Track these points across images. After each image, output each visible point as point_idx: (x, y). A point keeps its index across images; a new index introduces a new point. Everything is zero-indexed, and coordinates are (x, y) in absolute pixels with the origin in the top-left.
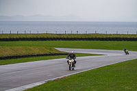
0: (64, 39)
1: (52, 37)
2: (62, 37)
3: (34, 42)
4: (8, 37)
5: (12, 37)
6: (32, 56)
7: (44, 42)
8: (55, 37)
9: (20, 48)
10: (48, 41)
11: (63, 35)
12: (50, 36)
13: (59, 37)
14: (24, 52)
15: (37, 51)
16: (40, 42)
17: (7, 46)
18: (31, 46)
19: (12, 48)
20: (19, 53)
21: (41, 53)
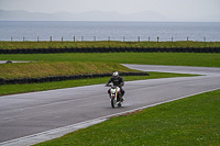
0: (138, 50)
1: (118, 46)
2: (134, 46)
3: (89, 54)
4: (47, 47)
5: (53, 46)
6: (85, 77)
7: (105, 54)
8: (123, 46)
9: (66, 64)
10: (110, 54)
11: (135, 43)
12: (115, 45)
13: (128, 46)
14: (73, 71)
15: (93, 70)
16: (99, 54)
17: (46, 61)
18: (83, 61)
19: (54, 64)
20: (64, 73)
21: (100, 72)
